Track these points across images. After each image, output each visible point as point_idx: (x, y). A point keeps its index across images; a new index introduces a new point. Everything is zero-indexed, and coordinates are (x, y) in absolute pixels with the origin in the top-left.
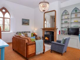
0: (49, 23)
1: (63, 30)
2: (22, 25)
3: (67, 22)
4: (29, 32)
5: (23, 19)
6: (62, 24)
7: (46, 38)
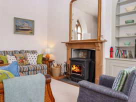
0: (88, 32)
1: (121, 44)
2: (15, 33)
3: (133, 21)
4: (34, 52)
5: (16, 19)
6: (118, 27)
7: (74, 68)
